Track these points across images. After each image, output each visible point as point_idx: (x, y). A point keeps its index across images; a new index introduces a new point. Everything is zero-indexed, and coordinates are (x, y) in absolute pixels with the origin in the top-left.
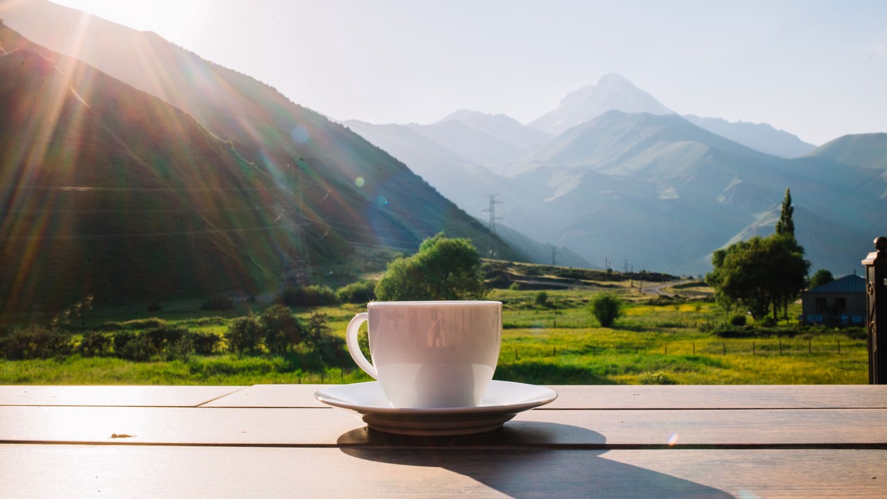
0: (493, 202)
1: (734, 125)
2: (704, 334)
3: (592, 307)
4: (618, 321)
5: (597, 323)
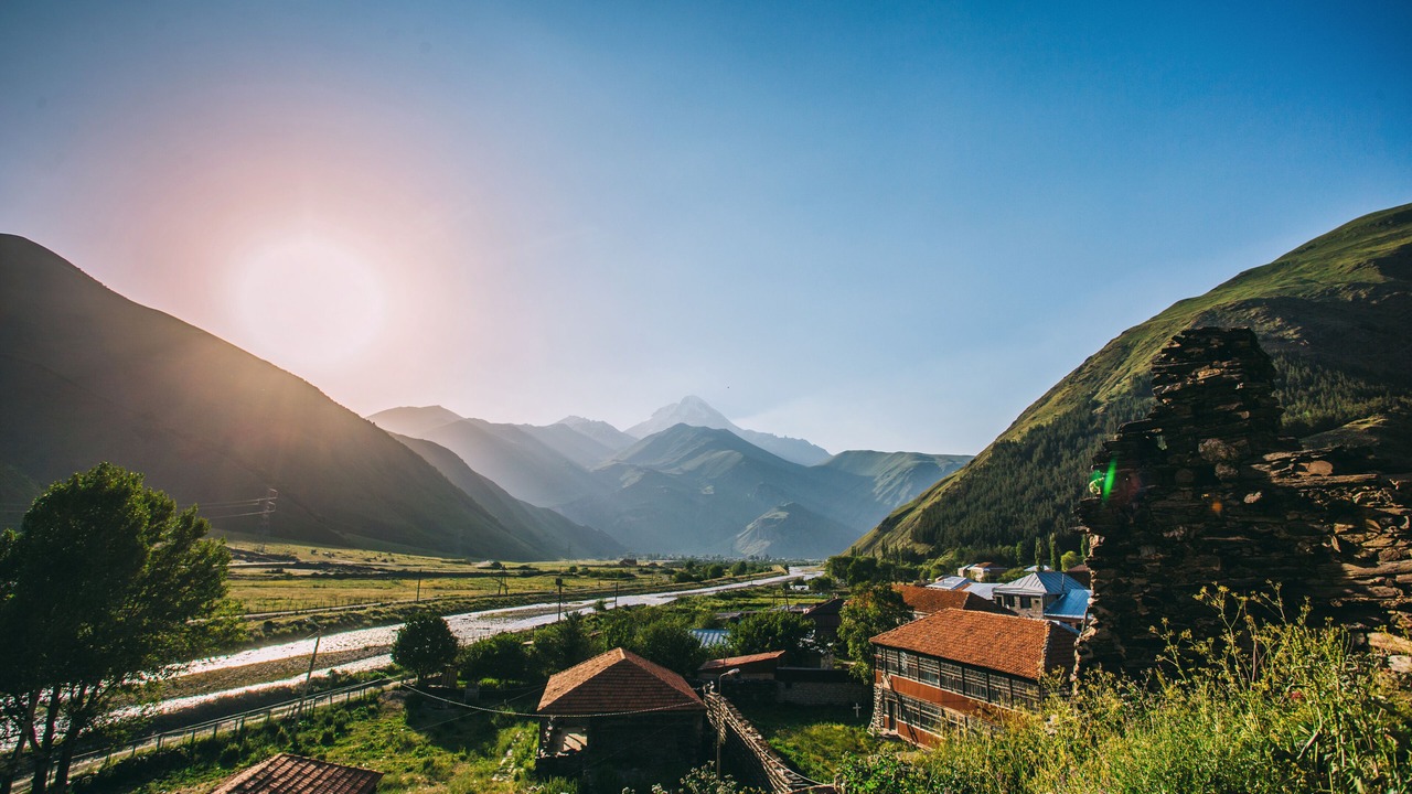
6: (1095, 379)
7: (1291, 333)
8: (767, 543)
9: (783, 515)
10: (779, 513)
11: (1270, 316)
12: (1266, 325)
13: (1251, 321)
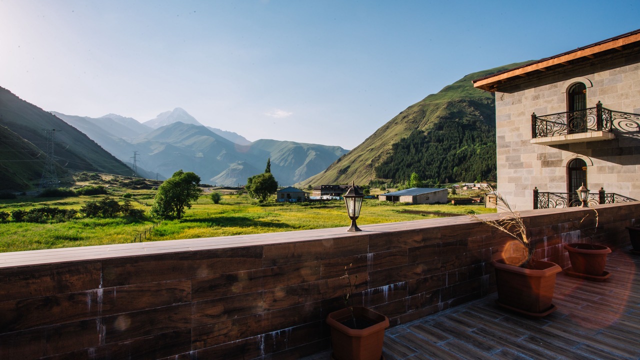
0: (135, 154)
1: (224, 132)
2: (253, 206)
3: (211, 197)
4: (220, 202)
5: (213, 202)
6: (417, 122)
7: (477, 113)
8: (235, 180)
9: (241, 167)
10: (239, 166)
11: (470, 106)
12: (469, 109)
13: (464, 107)
